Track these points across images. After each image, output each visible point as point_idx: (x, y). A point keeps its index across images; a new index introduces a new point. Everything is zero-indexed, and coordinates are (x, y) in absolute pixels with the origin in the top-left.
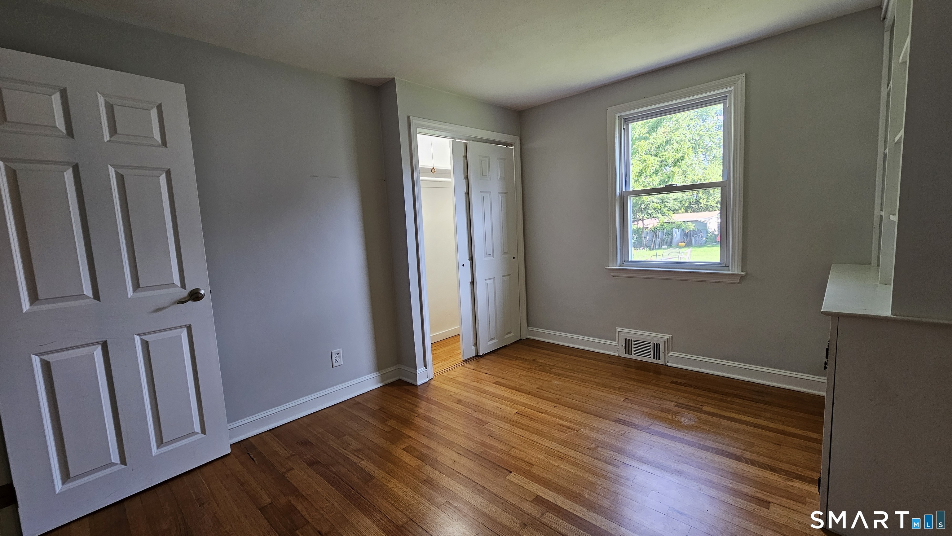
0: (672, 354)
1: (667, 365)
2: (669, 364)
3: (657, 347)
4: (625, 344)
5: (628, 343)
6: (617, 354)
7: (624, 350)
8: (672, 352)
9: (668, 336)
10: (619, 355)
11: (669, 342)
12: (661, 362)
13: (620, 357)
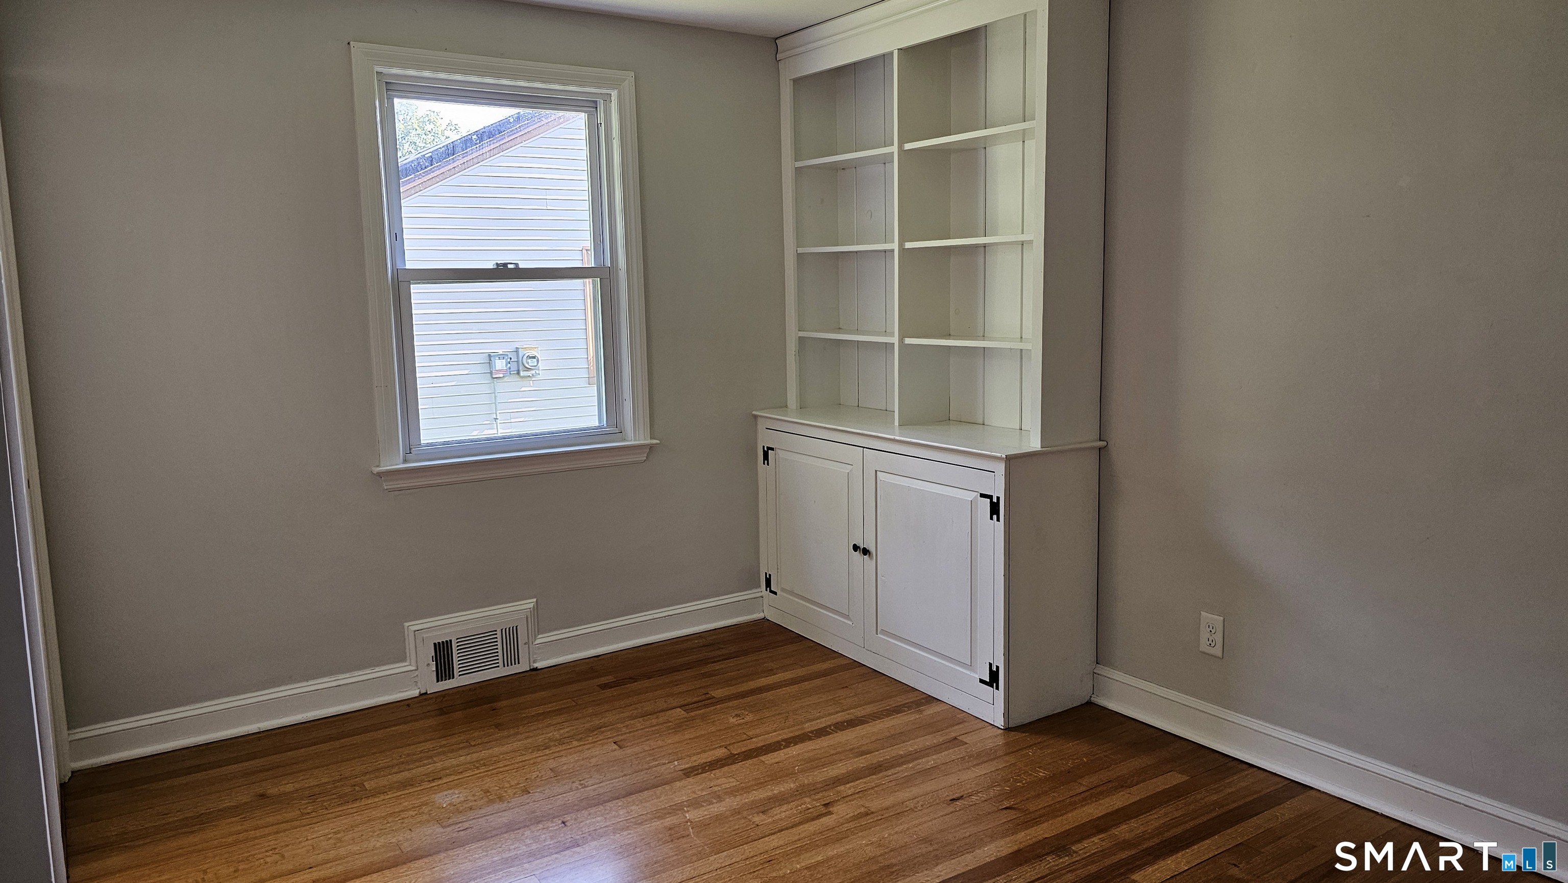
0: (541, 639)
1: (536, 669)
2: (539, 665)
3: (511, 635)
4: (436, 658)
5: (443, 653)
6: (415, 693)
7: (435, 673)
8: (540, 636)
9: (530, 603)
10: (420, 692)
11: (534, 615)
12: (523, 667)
13: (425, 697)
